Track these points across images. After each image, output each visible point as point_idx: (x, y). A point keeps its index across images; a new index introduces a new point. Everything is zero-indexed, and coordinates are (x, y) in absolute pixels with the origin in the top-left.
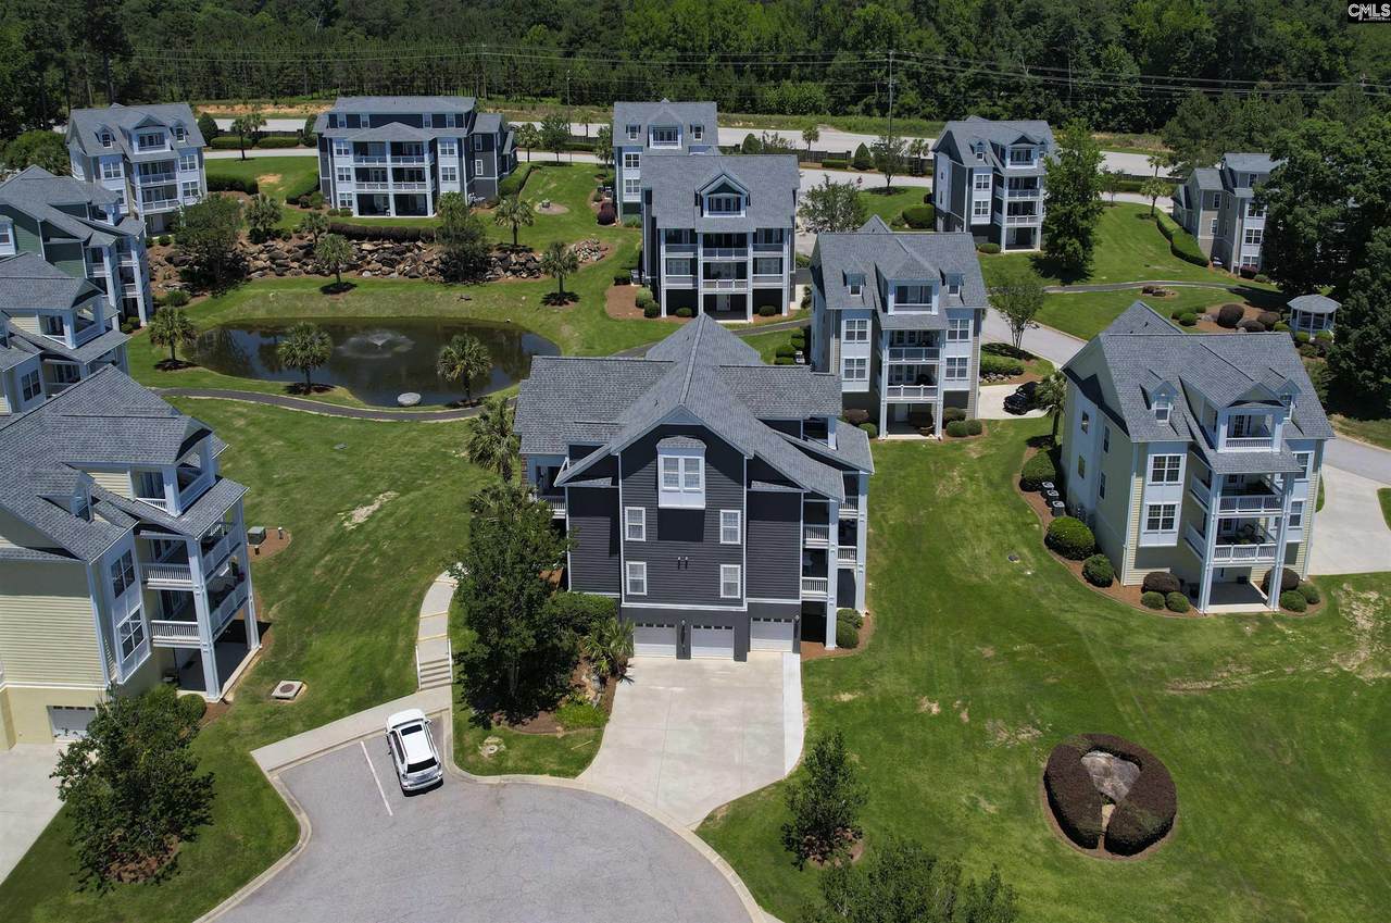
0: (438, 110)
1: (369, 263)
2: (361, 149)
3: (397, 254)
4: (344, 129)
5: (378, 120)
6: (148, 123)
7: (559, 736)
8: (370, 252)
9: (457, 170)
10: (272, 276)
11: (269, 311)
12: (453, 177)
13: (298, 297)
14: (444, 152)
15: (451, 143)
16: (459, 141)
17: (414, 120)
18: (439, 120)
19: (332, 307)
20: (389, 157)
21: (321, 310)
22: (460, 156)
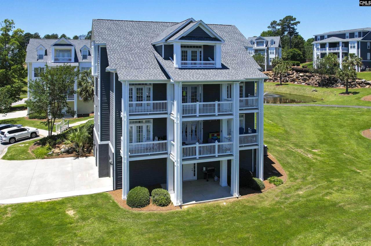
2: (323, 46)
5: (330, 36)
14: (351, 47)
15: (354, 44)
16: (358, 43)
17: (342, 36)
18: (352, 35)
22: (358, 49)
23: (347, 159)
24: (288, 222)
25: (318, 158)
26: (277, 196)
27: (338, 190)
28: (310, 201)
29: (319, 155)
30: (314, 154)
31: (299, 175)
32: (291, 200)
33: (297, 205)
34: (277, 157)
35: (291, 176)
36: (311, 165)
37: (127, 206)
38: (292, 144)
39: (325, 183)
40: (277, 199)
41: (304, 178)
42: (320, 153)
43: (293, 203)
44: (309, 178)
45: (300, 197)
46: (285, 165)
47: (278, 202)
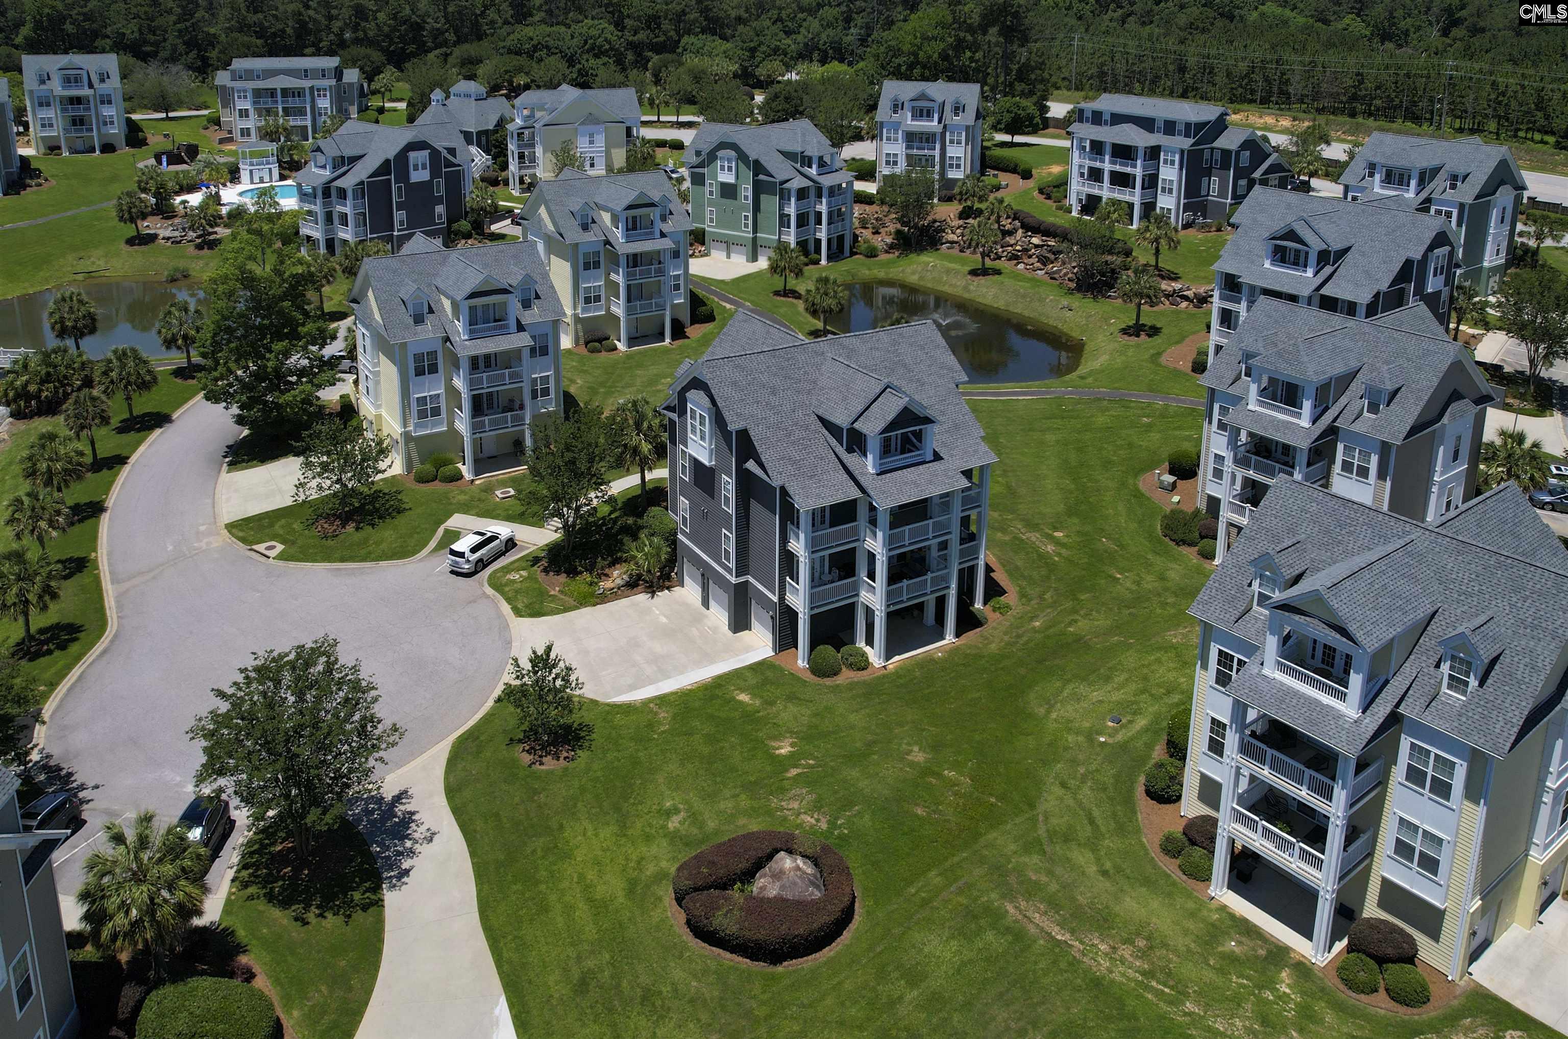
0: (1171, 116)
1: (1030, 257)
2: (1097, 148)
3: (1054, 253)
4: (1088, 125)
5: (1118, 119)
6: (923, 97)
7: (552, 593)
8: (1036, 246)
9: (1175, 184)
10: (955, 251)
11: (921, 278)
12: (1170, 191)
13: (948, 271)
14: (1166, 162)
15: (1173, 153)
16: (1182, 152)
17: (1147, 124)
18: (1170, 127)
19: (966, 288)
20: (1107, 158)
21: (955, 286)
22: (1181, 169)
23: (1106, 551)
24: (1022, 671)
25: (1063, 551)
26: (1005, 633)
27: (1086, 615)
28: (1048, 637)
29: (1063, 545)
30: (1057, 542)
31: (1033, 592)
32: (1025, 639)
33: (1032, 644)
34: (999, 558)
35: (1023, 595)
36: (1051, 567)
37: (812, 677)
38: (1022, 520)
39: (1069, 604)
40: (1006, 638)
41: (1041, 597)
42: (1066, 540)
43: (1026, 643)
44: (1047, 596)
45: (1036, 632)
46: (1015, 572)
47: (1008, 644)
